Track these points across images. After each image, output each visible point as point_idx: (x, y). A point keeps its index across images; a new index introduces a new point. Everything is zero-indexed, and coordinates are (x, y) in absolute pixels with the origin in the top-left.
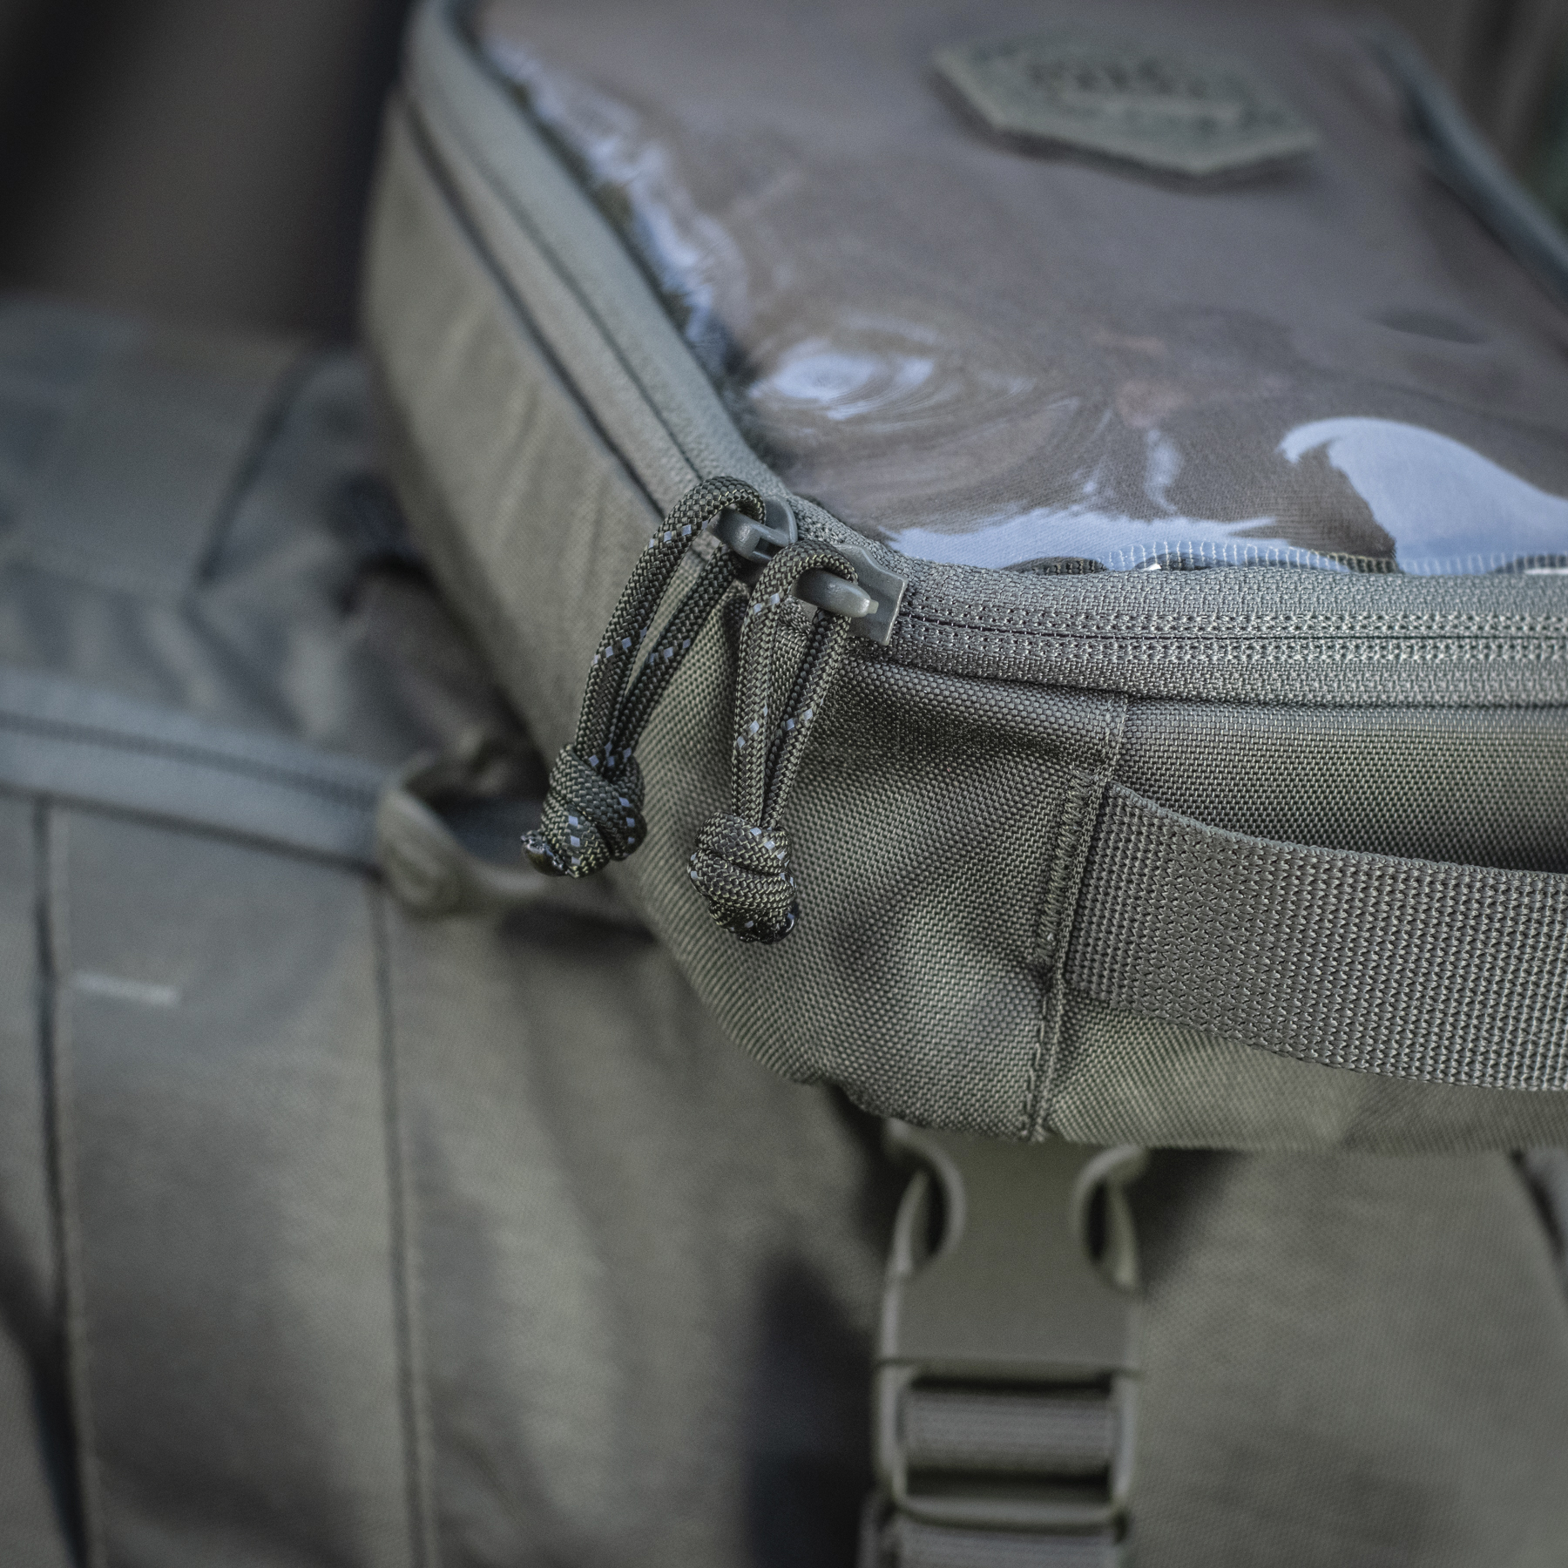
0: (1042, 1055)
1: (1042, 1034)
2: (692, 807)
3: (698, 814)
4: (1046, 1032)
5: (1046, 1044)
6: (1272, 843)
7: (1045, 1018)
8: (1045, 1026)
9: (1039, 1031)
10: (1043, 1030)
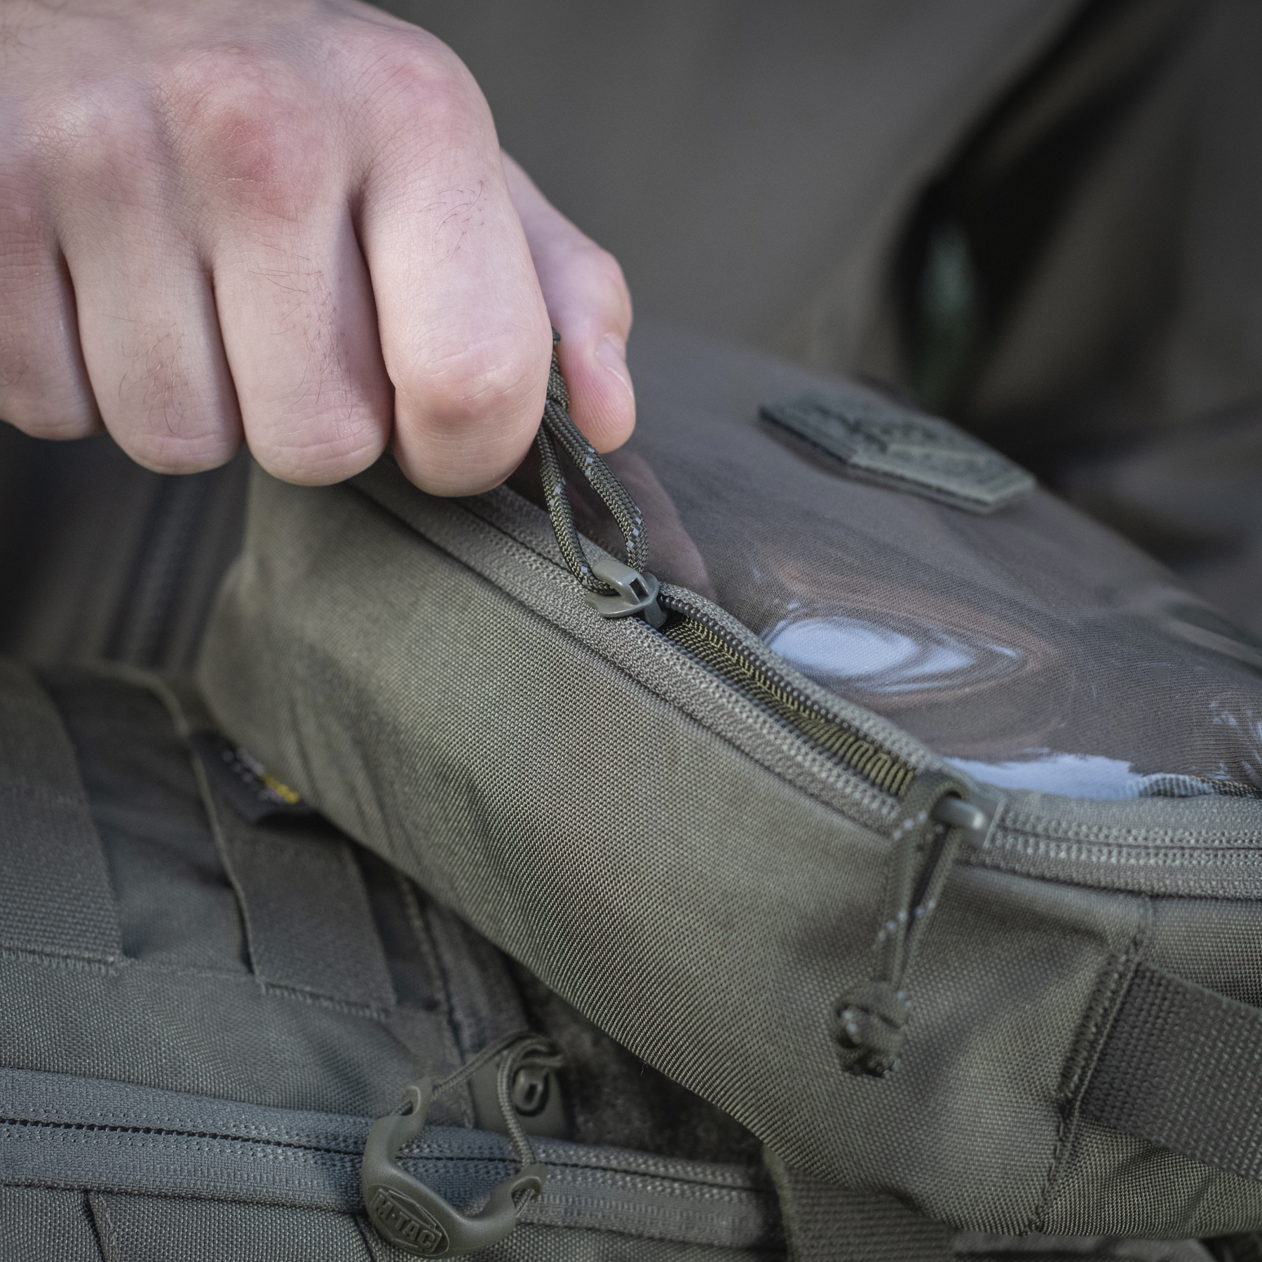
0: (1056, 1167)
1: (1058, 1152)
2: (787, 983)
3: (792, 988)
4: (1061, 1150)
5: (1059, 1159)
6: (1234, 1001)
7: (1061, 1140)
8: (1061, 1145)
9: (1055, 1150)
10: (1058, 1148)
